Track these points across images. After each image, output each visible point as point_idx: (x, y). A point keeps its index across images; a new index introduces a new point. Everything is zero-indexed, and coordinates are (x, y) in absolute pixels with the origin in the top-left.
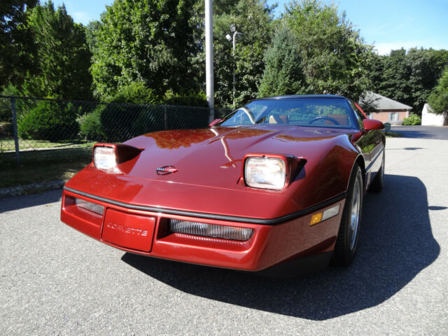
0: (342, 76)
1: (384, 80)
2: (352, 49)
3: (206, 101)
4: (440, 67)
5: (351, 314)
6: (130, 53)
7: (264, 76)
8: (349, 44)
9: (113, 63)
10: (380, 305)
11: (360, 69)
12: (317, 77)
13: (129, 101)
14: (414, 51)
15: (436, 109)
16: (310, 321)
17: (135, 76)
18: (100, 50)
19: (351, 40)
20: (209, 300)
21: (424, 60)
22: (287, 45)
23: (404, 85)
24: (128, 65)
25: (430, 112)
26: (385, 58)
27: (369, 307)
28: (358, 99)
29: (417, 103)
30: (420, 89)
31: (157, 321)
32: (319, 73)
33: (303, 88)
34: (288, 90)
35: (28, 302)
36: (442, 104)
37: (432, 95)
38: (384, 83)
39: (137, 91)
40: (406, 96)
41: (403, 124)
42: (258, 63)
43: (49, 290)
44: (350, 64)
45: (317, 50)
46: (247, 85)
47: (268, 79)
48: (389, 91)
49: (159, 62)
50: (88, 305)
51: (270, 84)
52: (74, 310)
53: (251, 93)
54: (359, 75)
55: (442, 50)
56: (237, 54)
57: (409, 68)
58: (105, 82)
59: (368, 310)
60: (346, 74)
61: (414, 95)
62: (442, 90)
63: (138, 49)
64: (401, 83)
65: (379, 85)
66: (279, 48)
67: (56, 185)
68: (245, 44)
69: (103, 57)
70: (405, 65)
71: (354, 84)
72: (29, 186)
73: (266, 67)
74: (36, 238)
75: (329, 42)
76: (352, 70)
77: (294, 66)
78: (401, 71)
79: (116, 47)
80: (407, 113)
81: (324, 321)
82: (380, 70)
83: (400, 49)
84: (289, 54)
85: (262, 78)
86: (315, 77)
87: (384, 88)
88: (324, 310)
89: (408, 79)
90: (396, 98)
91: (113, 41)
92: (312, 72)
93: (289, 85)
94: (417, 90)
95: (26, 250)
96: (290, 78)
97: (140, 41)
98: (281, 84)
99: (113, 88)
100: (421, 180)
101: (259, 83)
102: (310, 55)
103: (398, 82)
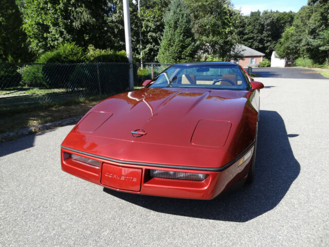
0: (219, 34)
1: (246, 34)
2: (226, 13)
3: (126, 58)
4: (283, 25)
5: (260, 216)
6: (55, 14)
7: (164, 34)
8: (224, 9)
9: (41, 22)
10: (275, 208)
11: (232, 28)
12: (201, 34)
13: (65, 58)
14: (266, 13)
15: (280, 56)
16: (238, 223)
17: (61, 33)
18: (29, 11)
19: (225, 6)
20: (174, 216)
21: (273, 20)
22: (181, 11)
23: (259, 38)
24: (56, 24)
25: (277, 57)
26: (247, 17)
27: (269, 210)
28: (230, 50)
29: (268, 51)
30: (270, 41)
31: (146, 233)
32: (203, 31)
33: (193, 43)
34: (182, 45)
35: (54, 229)
36: (284, 52)
37: (278, 45)
38: (246, 36)
39: (70, 50)
40: (261, 46)
41: (259, 66)
42: (158, 23)
43: (64, 219)
44: (225, 25)
45: (201, 14)
46: (151, 41)
47: (167, 37)
48: (249, 42)
49: (81, 22)
50: (96, 227)
51: (169, 40)
52: (89, 232)
53: (154, 46)
54: (231, 32)
55: (285, 12)
56: (142, 16)
57: (263, 25)
58: (36, 38)
59: (269, 212)
60: (222, 32)
61: (266, 45)
62: (284, 42)
63: (62, 11)
64: (258, 37)
65: (243, 37)
66: (175, 13)
67: (25, 132)
68: (148, 8)
69: (32, 17)
70: (260, 23)
71: (228, 39)
72: (5, 135)
73: (165, 26)
74: (32, 179)
75: (209, 7)
76: (226, 29)
77: (186, 27)
78: (257, 28)
79: (42, 9)
80: (262, 58)
81: (246, 222)
82: (243, 26)
83: (257, 11)
84: (182, 18)
85: (162, 35)
86: (200, 33)
87: (246, 40)
88: (245, 215)
89: (262, 34)
90: (254, 47)
91: (40, 3)
92: (198, 30)
93: (183, 41)
94: (268, 41)
95: (30, 190)
96: (184, 36)
97: (64, 4)
98: (177, 40)
99: (43, 43)
100: (279, 113)
101: (161, 40)
102: (196, 17)
103: (255, 36)
